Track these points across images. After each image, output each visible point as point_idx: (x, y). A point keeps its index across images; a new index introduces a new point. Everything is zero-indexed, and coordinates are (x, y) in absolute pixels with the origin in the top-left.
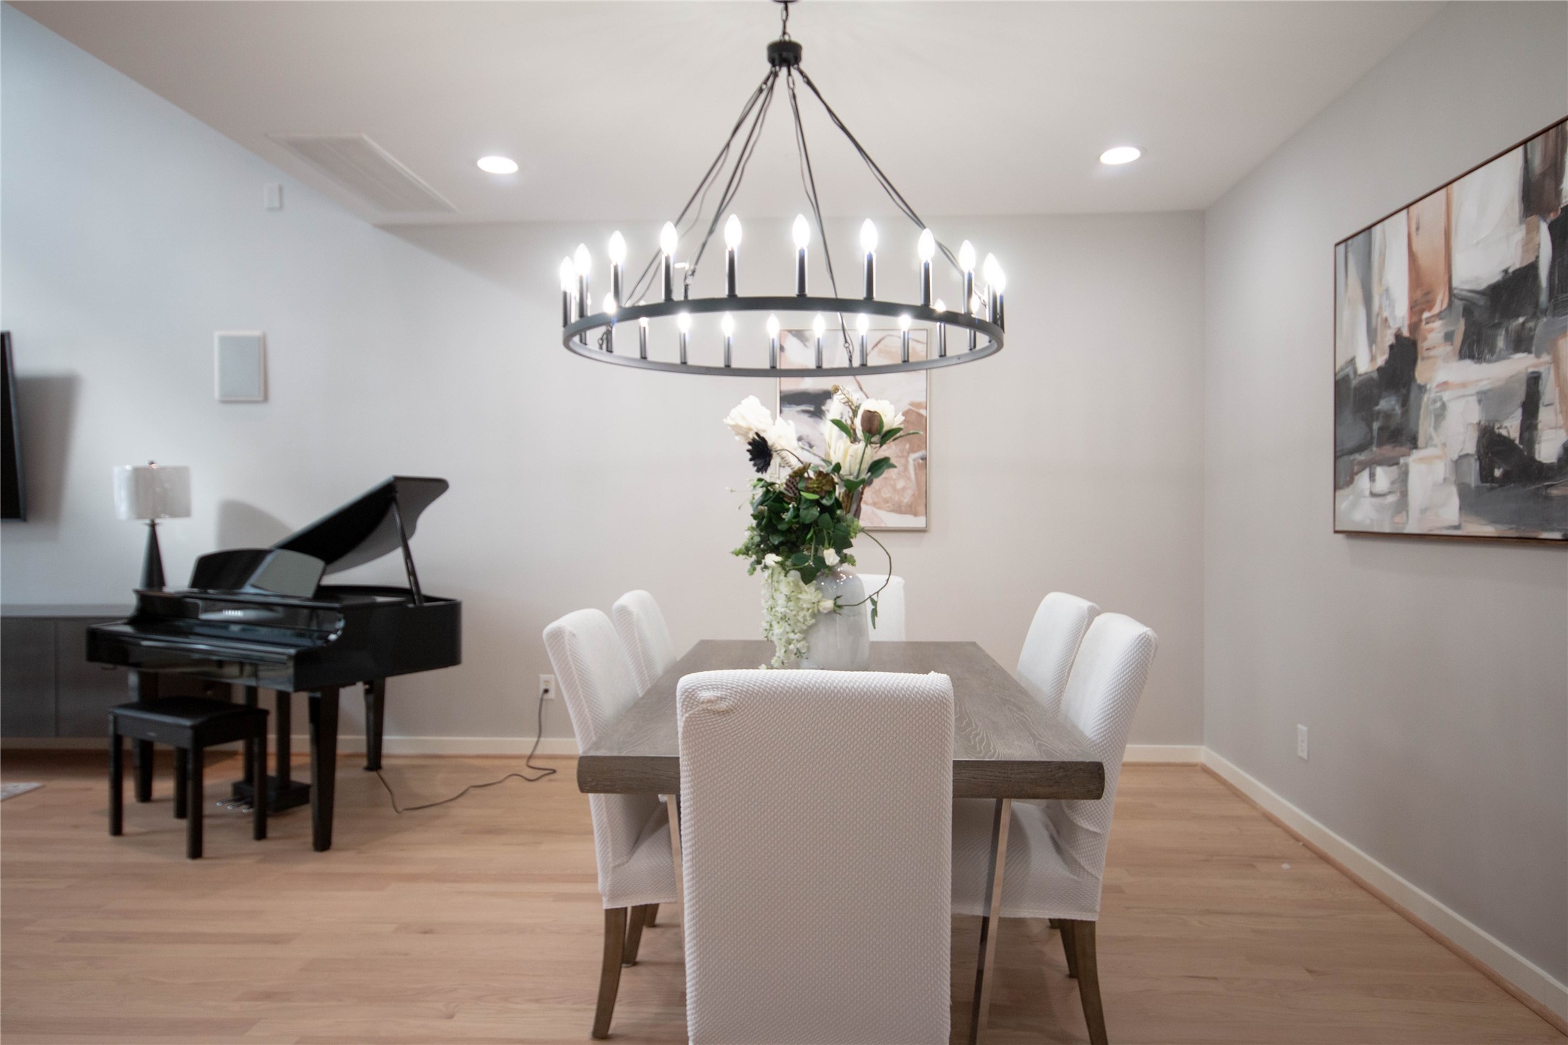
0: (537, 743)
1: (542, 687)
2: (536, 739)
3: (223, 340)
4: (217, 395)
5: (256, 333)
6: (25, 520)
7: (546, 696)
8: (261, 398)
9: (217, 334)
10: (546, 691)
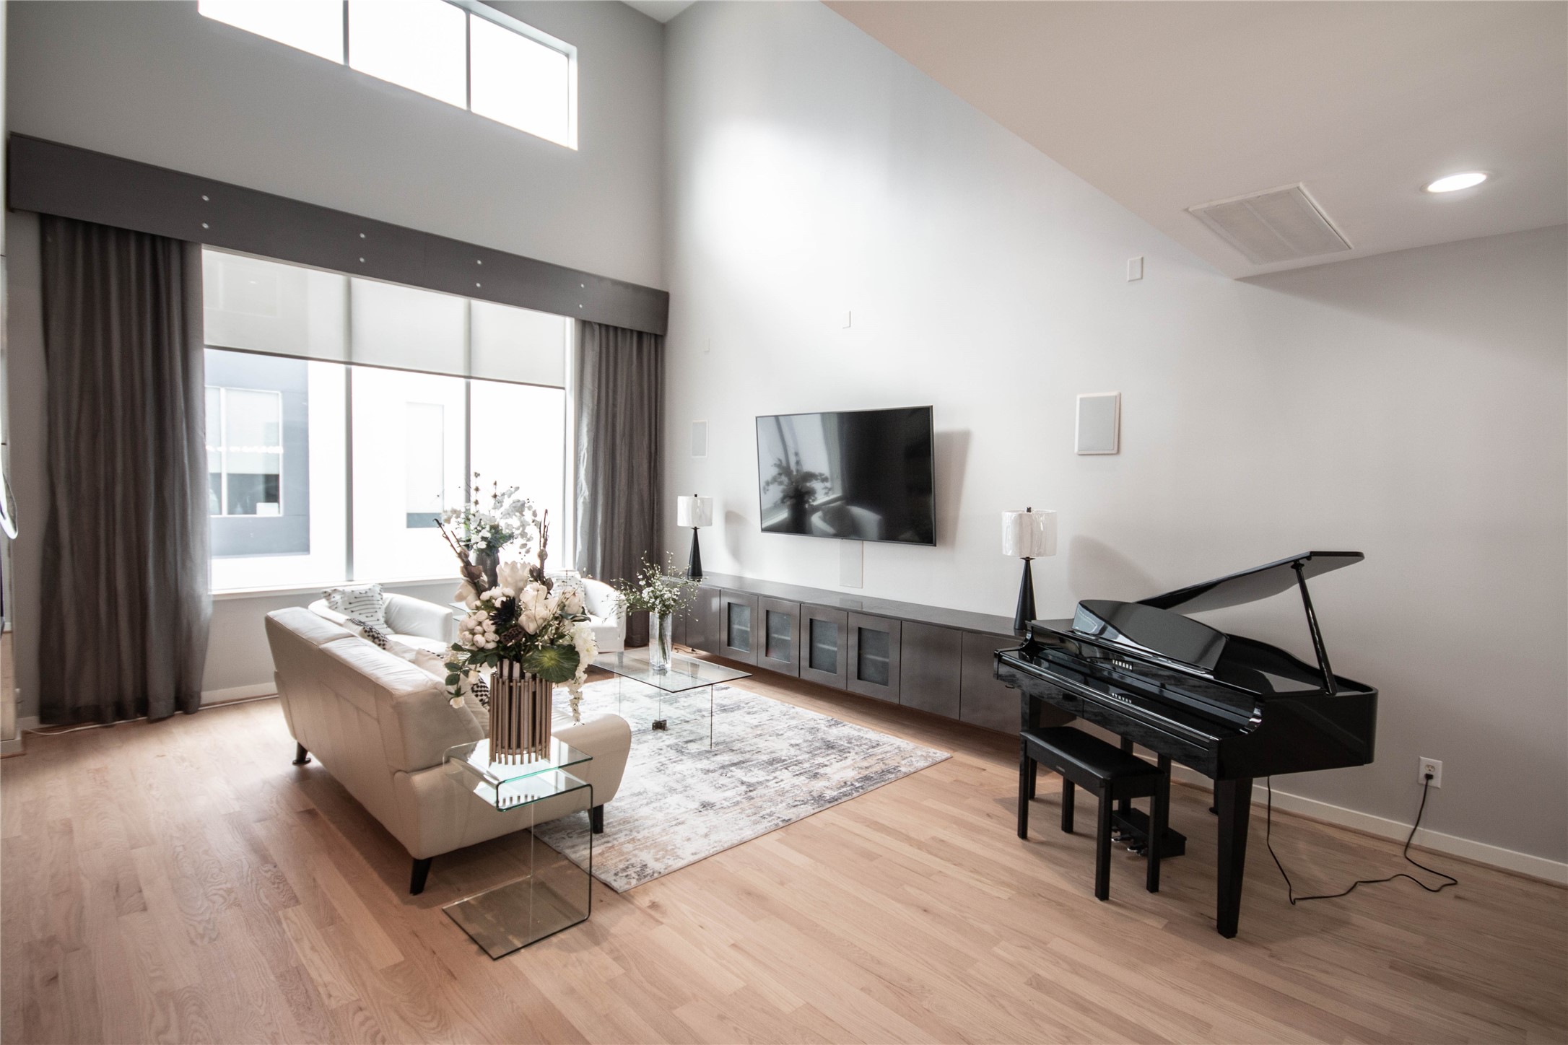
0: (1415, 830)
1: (1424, 771)
2: (1413, 827)
3: (1081, 399)
4: (1076, 450)
5: (1114, 393)
6: (935, 546)
7: (1432, 783)
8: (1115, 451)
9: (1079, 397)
10: (1429, 777)
